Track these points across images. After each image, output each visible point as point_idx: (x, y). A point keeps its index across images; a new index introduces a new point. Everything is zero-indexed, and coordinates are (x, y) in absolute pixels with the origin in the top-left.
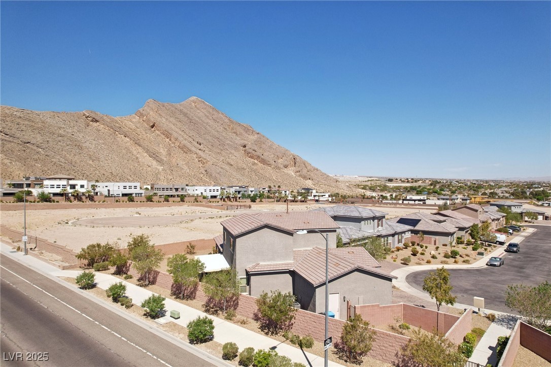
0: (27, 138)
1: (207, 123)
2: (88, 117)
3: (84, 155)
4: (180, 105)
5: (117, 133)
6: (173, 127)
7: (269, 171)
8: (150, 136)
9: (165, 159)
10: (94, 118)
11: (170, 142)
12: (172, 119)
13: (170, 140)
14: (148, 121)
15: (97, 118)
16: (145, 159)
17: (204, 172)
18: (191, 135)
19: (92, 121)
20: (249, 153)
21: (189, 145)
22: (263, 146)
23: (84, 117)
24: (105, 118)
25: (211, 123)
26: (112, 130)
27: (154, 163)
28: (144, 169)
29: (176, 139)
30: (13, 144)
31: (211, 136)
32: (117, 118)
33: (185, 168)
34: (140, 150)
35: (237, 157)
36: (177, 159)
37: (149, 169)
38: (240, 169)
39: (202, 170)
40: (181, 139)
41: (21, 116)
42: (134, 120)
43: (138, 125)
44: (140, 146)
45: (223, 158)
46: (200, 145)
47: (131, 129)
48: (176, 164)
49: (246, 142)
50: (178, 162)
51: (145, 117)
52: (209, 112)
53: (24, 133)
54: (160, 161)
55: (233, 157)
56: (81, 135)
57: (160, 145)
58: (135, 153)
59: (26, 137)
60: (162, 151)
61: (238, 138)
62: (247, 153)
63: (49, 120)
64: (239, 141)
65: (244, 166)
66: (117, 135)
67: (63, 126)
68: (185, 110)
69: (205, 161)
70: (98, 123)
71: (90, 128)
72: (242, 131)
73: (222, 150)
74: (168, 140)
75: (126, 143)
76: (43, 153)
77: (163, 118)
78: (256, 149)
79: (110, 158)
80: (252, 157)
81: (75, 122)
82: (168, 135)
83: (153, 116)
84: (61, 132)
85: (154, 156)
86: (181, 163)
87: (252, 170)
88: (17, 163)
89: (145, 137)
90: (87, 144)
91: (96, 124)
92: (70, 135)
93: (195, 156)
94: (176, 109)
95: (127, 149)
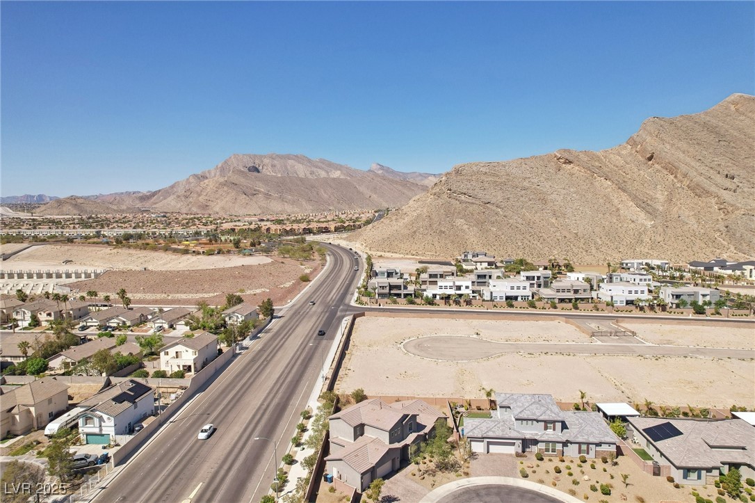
0: (488, 198)
2: (560, 158)
3: (548, 211)
5: (596, 175)
6: (681, 156)
8: (643, 174)
9: (661, 208)
10: (567, 159)
11: (675, 181)
12: (682, 144)
14: (644, 150)
15: (571, 159)
16: (630, 210)
17: (723, 229)
18: (714, 164)
19: (565, 163)
21: (706, 184)
23: (556, 159)
24: (582, 156)
26: (589, 172)
27: (642, 215)
28: (625, 225)
29: (685, 175)
30: (474, 206)
32: (599, 152)
33: (692, 221)
34: (624, 196)
36: (680, 208)
37: (632, 225)
39: (721, 226)
40: (692, 174)
41: (487, 171)
42: (624, 152)
43: (629, 159)
44: (624, 191)
46: (732, 178)
47: (617, 167)
48: (676, 216)
50: (681, 212)
51: (639, 146)
53: (486, 192)
54: (651, 212)
56: (548, 185)
57: (658, 187)
58: (616, 202)
59: (487, 196)
60: (658, 195)
63: (514, 171)
66: (595, 178)
67: (530, 176)
69: (730, 209)
70: (572, 165)
71: (562, 172)
74: (672, 177)
75: (606, 188)
76: (501, 213)
77: (667, 145)
79: (580, 213)
81: (543, 168)
82: (672, 169)
83: (651, 144)
84: (526, 184)
85: (645, 205)
86: (686, 213)
88: (475, 228)
89: (635, 176)
90: (554, 196)
91: (569, 167)
92: (535, 186)
93: (713, 201)
94: (696, 122)
95: (606, 197)
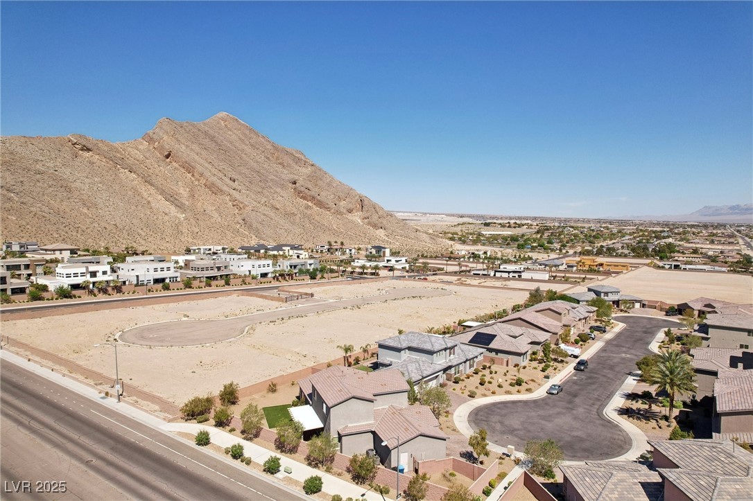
1: (243, 151)
2: (75, 144)
3: (76, 200)
4: (205, 124)
5: (119, 166)
6: (196, 157)
7: (328, 218)
8: (164, 170)
9: (187, 203)
10: (84, 146)
11: (193, 179)
12: (194, 147)
13: (193, 175)
14: (161, 149)
15: (90, 146)
16: (160, 203)
17: (241, 221)
18: (220, 168)
19: (82, 150)
20: (301, 192)
21: (219, 183)
22: (320, 183)
23: (70, 143)
24: (100, 145)
25: (248, 149)
26: (111, 162)
27: (173, 208)
28: (160, 218)
29: (201, 175)
31: (248, 169)
32: (117, 144)
33: (216, 215)
34: (153, 191)
35: (285, 199)
36: (203, 203)
37: (166, 218)
38: (289, 215)
39: (239, 219)
40: (207, 174)
42: (141, 147)
43: (148, 155)
44: (152, 185)
45: (266, 199)
46: (234, 181)
47: (138, 161)
48: (202, 210)
49: (296, 177)
50: (205, 207)
51: (157, 143)
52: (245, 134)
54: (180, 206)
55: (280, 198)
56: (68, 171)
57: (179, 183)
58: (145, 195)
60: (181, 191)
61: (286, 172)
62: (299, 193)
63: (19, 150)
64: (287, 175)
65: (294, 210)
66: (119, 170)
67: (41, 158)
68: (211, 132)
69: (241, 206)
70: (91, 153)
71: (79, 160)
72: (291, 162)
73: (263, 188)
74: (189, 176)
75: (133, 181)
76: (17, 199)
77: (182, 145)
78: (310, 187)
79: (111, 204)
80: (304, 198)
81: (57, 152)
82: (189, 168)
83: (169, 143)
84: (39, 167)
85: (172, 198)
86: (209, 208)
87: (305, 216)
89: (157, 171)
90: (78, 184)
91: (86, 154)
92: (52, 171)
93: (228, 198)
94: (199, 130)
95: (135, 190)
